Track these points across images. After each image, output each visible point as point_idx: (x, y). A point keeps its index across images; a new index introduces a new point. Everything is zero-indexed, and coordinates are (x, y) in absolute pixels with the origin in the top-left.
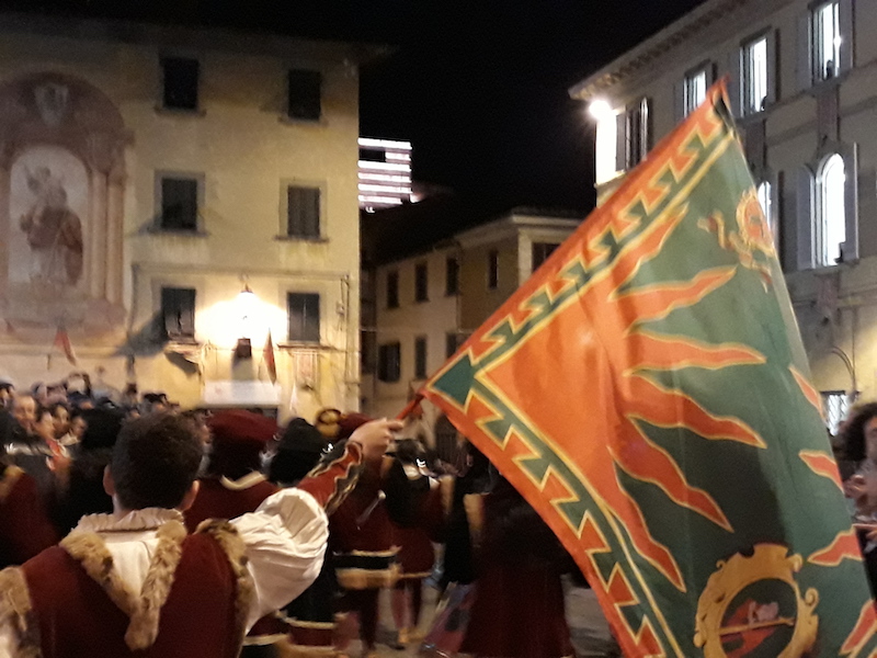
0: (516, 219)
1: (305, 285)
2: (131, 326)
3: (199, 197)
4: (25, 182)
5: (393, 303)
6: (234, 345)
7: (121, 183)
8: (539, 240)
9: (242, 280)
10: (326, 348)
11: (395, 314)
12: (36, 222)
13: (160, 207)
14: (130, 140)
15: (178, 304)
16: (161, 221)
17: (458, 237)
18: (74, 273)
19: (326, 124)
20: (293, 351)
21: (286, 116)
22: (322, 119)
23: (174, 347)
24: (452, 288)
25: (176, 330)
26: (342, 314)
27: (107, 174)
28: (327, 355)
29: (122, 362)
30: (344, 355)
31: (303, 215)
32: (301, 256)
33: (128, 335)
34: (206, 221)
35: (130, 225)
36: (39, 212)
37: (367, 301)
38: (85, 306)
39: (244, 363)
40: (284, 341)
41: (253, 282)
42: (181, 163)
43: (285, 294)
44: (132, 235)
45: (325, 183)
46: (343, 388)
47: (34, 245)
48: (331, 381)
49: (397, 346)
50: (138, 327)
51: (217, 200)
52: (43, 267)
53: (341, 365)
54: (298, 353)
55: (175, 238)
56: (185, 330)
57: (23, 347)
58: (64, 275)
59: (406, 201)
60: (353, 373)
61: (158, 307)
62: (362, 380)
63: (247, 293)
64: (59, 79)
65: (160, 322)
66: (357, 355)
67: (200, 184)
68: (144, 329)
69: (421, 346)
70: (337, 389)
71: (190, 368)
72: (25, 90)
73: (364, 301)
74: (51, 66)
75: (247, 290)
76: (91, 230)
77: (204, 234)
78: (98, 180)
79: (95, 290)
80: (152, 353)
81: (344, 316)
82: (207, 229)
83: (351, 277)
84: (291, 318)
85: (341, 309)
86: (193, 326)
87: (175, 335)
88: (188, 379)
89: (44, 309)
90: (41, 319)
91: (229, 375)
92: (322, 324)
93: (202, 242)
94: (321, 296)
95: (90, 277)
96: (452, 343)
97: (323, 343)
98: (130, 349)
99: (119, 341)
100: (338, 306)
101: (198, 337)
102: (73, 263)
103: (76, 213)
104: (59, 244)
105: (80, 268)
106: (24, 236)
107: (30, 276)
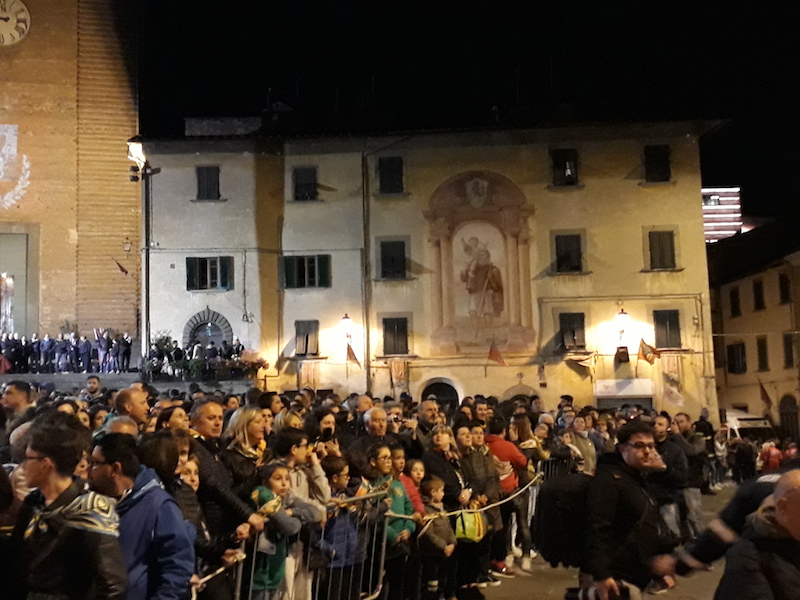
1: (667, 304)
2: (540, 342)
3: (583, 246)
4: (462, 247)
5: (736, 312)
6: (615, 352)
7: (526, 242)
9: (618, 304)
10: (685, 351)
11: (738, 320)
12: (470, 274)
13: (555, 258)
14: (532, 212)
15: (572, 325)
16: (556, 266)
17: (787, 258)
18: (498, 308)
19: (675, 183)
20: (661, 354)
21: (644, 181)
22: (671, 180)
23: (571, 356)
24: (785, 298)
25: (572, 344)
26: (697, 325)
27: (516, 236)
28: (688, 356)
29: (536, 368)
30: (701, 355)
31: (662, 252)
32: (662, 282)
33: (538, 349)
34: (588, 264)
35: (534, 273)
36: (472, 268)
37: (716, 313)
38: (507, 330)
39: (623, 365)
41: (626, 305)
42: (568, 224)
43: (651, 313)
45: (677, 226)
46: (702, 381)
47: (471, 291)
48: (693, 377)
49: (742, 345)
50: (544, 343)
51: (597, 248)
52: (477, 307)
53: (699, 364)
54: (665, 356)
55: (567, 277)
56: (577, 344)
57: (467, 361)
58: (492, 310)
59: (738, 232)
60: (710, 370)
61: (558, 329)
62: (716, 373)
63: (623, 315)
64: (480, 175)
65: (560, 337)
66: (712, 355)
67: (582, 237)
68: (549, 343)
69: (762, 345)
70: (698, 383)
71: (583, 371)
72: (459, 185)
73: (713, 312)
74: (476, 167)
75: (623, 312)
76: (508, 278)
77: (588, 273)
78: (511, 241)
79: (513, 320)
80: (556, 362)
81: (699, 326)
82: (590, 269)
83: (703, 296)
84: (657, 330)
85: (696, 321)
86: (584, 340)
87: (571, 348)
88: (583, 379)
89: (479, 334)
90: (478, 341)
91: (613, 375)
92: (682, 333)
93: (587, 279)
94: (680, 312)
95: (509, 310)
96: (788, 341)
97: (683, 347)
98: (540, 359)
99: (532, 354)
100: (694, 319)
101: (588, 348)
102: (497, 301)
103: (497, 266)
104: (487, 289)
105: (502, 304)
106: (464, 285)
107: (469, 312)
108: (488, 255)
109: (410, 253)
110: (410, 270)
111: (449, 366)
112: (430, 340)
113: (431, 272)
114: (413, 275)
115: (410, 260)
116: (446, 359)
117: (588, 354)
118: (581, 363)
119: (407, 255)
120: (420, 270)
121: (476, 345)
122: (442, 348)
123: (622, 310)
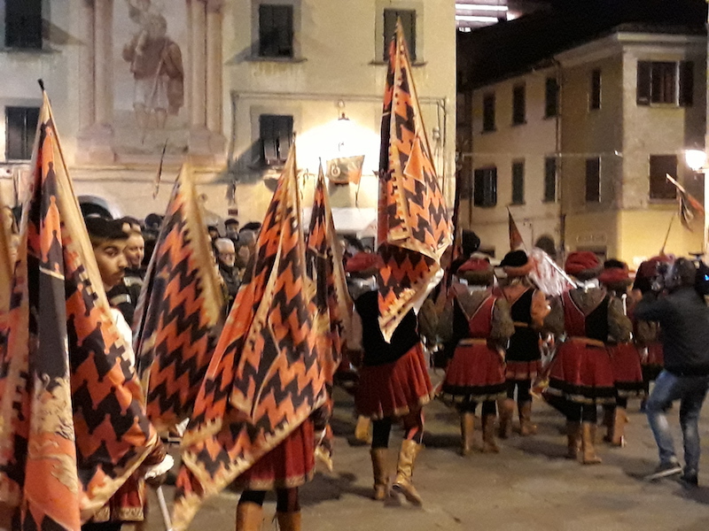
0: (621, 37)
2: (232, 152)
3: (295, 22)
5: (489, 126)
7: (218, 10)
8: (645, 58)
9: (338, 106)
11: (491, 137)
12: (138, 51)
13: (257, 37)
15: (276, 130)
16: (258, 47)
17: (560, 57)
18: (176, 102)
23: (272, 174)
24: (551, 111)
25: (275, 158)
27: (205, 1)
29: (224, 188)
33: (229, 162)
34: (302, 46)
35: (228, 54)
36: (141, 41)
37: (463, 125)
38: (188, 133)
39: (340, 189)
41: (349, 109)
44: (230, 63)
45: (421, 4)
47: (137, 75)
49: (494, 171)
50: (237, 155)
51: (313, 26)
52: (146, 96)
55: (272, 64)
56: (281, 158)
57: (128, 175)
58: (166, 105)
59: (502, 20)
61: (258, 136)
63: (343, 121)
65: (259, 148)
66: (454, 180)
67: (295, 10)
68: (243, 156)
69: (518, 170)
73: (459, 125)
76: (190, 58)
77: (300, 61)
78: (197, 8)
79: (195, 121)
80: (252, 181)
81: (440, 142)
82: (304, 55)
83: (448, 101)
85: (437, 135)
87: (274, 163)
89: (149, 137)
90: (144, 147)
93: (298, 69)
95: (190, 106)
96: (551, 166)
98: (231, 177)
99: (220, 169)
100: (435, 131)
102: (174, 90)
103: (176, 41)
104: (161, 74)
105: (181, 96)
106: (128, 66)
107: (134, 106)
108: (164, 26)
109: (49, 12)
110: (47, 37)
111: (103, 180)
112: (76, 141)
113: (80, 43)
114: (53, 46)
115: (49, 23)
116: (97, 171)
119: (44, 16)
120: (64, 39)
121: (142, 152)
122: (93, 155)
123: (343, 115)
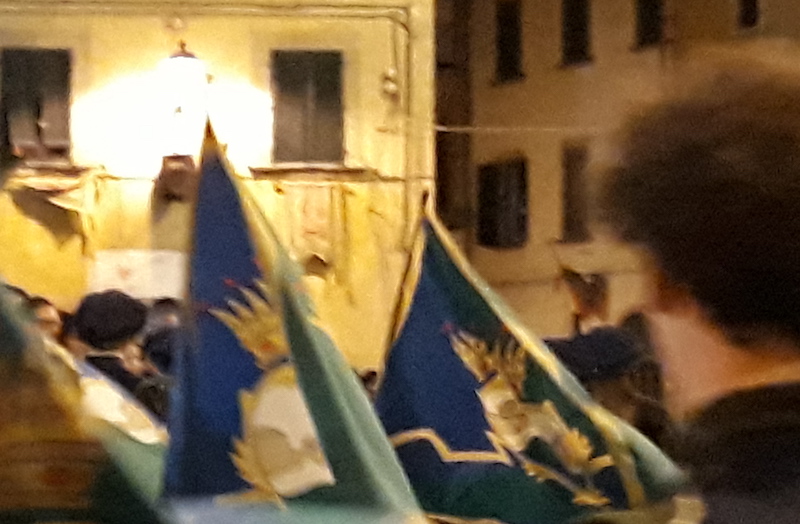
1: (311, 31)
5: (509, 68)
6: (156, 170)
9: (170, 26)
10: (357, 174)
11: (511, 89)
15: (35, 86)
20: (284, 183)
23: (28, 178)
25: (31, 143)
26: (394, 97)
28: (359, 188)
30: (399, 187)
37: (450, 67)
40: (266, 162)
41: (197, 32)
43: (266, 58)
48: (370, 249)
49: (519, 168)
53: (393, 213)
54: (295, 186)
56: (51, 142)
66: (430, 185)
70: (385, 266)
71: (61, 222)
73: (441, 66)
75: (185, 54)
81: (398, 100)
83: (415, 11)
84: (278, 111)
85: (391, 87)
86: (65, 132)
87: (30, 153)
88: (61, 244)
91: (147, 237)
92: (349, 120)
94: (347, 58)
97: (351, 162)
100: (387, 79)
101: (78, 156)
117: (74, 172)
118: (55, 201)
123: (183, 45)
